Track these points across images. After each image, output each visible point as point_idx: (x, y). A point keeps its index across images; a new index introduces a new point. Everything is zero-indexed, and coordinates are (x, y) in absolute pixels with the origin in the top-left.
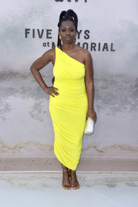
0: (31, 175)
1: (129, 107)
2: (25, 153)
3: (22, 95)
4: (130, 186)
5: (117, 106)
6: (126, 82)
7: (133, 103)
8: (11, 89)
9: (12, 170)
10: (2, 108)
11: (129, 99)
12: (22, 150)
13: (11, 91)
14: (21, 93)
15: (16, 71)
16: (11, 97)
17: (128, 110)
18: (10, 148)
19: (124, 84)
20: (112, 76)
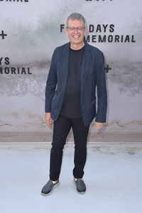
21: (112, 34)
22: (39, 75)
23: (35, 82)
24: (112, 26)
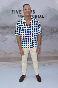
0: (16, 63)
1: (49, 38)
2: (13, 56)
3: (11, 35)
4: (50, 65)
5: (45, 37)
6: (48, 29)
7: (50, 36)
8: (7, 32)
9: (9, 61)
10: (4, 39)
11: (49, 35)
12: (12, 54)
13: (8, 33)
14: (11, 34)
15: (9, 26)
16: (7, 35)
17: (49, 39)
18: (8, 54)
19: (47, 30)
20: (43, 27)
21: (34, 14)
22: (3, 33)
23: (1, 35)
24: (34, 11)
